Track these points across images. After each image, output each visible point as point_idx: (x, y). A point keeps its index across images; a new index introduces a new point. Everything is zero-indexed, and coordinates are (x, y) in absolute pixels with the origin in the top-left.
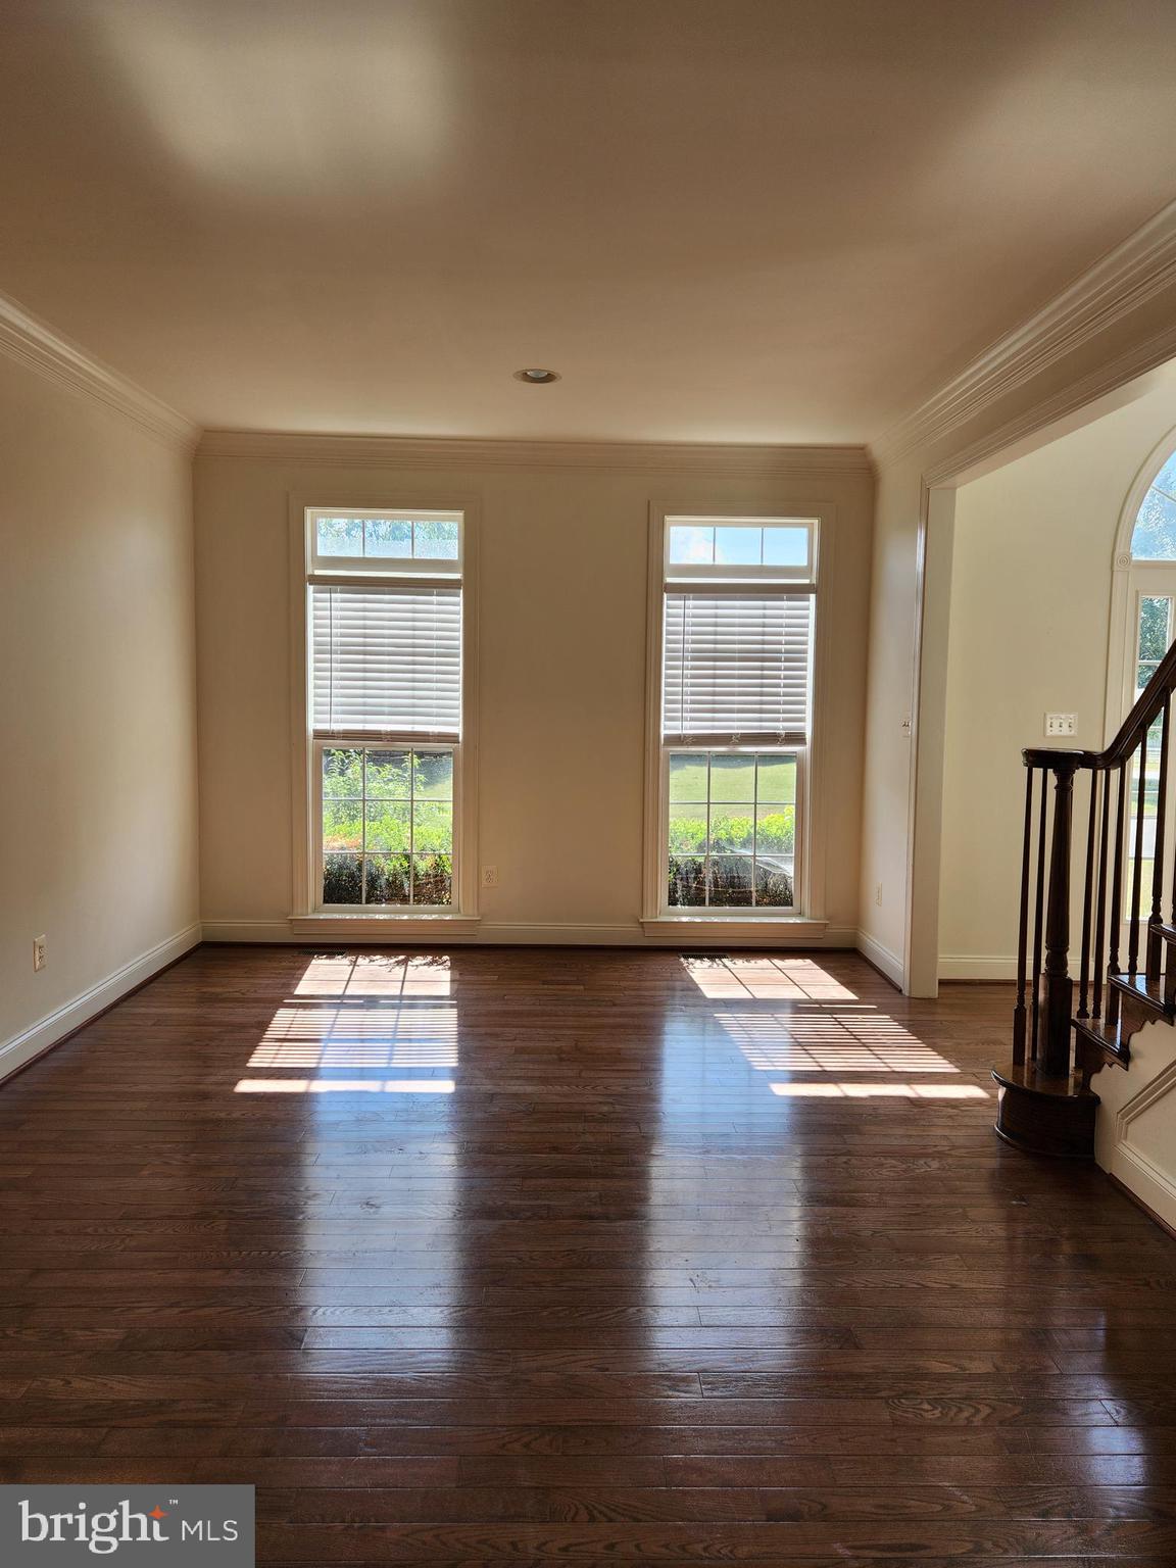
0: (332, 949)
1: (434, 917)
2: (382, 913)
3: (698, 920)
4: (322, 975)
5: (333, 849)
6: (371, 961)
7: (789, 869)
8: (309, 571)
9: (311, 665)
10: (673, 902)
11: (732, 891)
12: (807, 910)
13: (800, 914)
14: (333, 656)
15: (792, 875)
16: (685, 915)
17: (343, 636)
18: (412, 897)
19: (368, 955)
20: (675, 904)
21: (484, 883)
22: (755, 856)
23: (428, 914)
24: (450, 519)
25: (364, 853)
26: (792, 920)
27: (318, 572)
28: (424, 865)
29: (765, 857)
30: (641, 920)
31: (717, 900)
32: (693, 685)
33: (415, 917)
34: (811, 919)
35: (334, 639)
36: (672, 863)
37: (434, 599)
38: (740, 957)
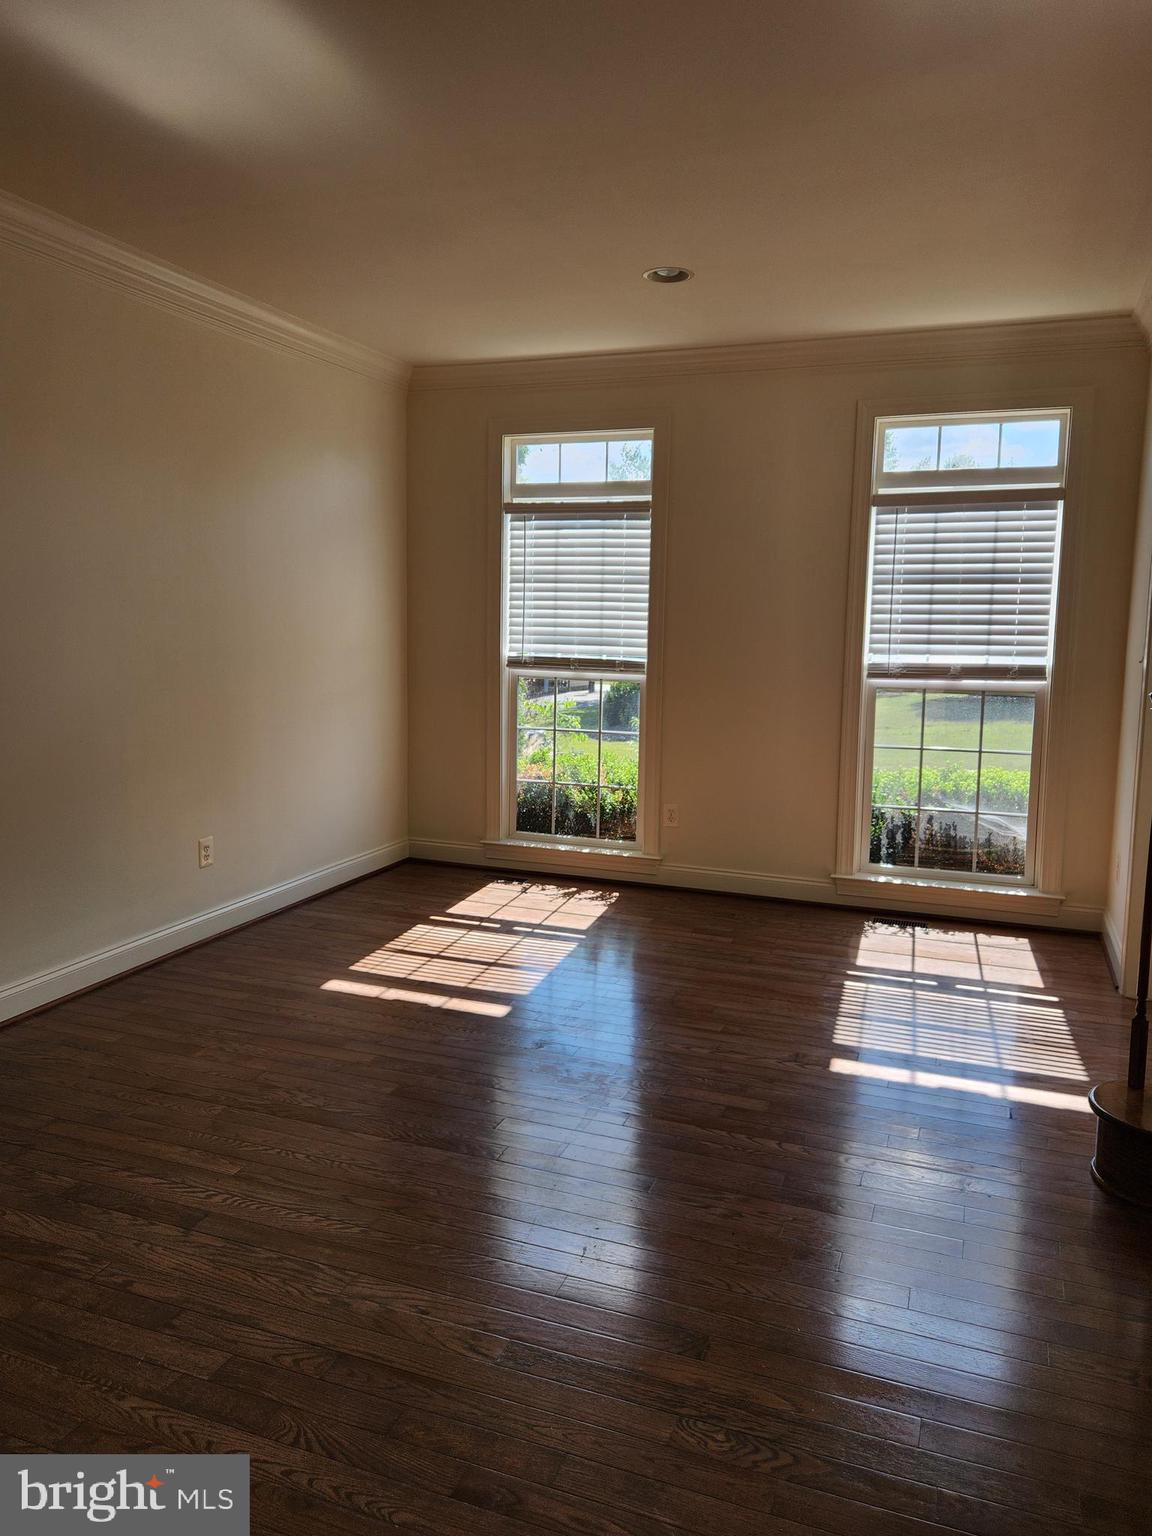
0: (509, 875)
1: (615, 852)
2: (565, 845)
3: (897, 881)
4: (490, 899)
5: (530, 777)
6: (543, 889)
7: (1021, 832)
8: (507, 499)
9: (507, 594)
10: (875, 857)
11: (948, 853)
12: (1040, 882)
13: (1033, 886)
14: (527, 585)
15: (1025, 838)
16: (886, 875)
17: (536, 564)
18: (598, 831)
19: (543, 884)
20: (878, 862)
21: (666, 823)
22: (977, 813)
23: (611, 849)
24: (643, 438)
25: (554, 783)
26: (1022, 893)
27: (516, 501)
28: (612, 799)
29: (990, 816)
30: (833, 876)
31: (925, 862)
32: (904, 612)
33: (597, 851)
34: (1043, 892)
35: (527, 567)
36: (878, 817)
37: (624, 522)
38: (934, 927)
